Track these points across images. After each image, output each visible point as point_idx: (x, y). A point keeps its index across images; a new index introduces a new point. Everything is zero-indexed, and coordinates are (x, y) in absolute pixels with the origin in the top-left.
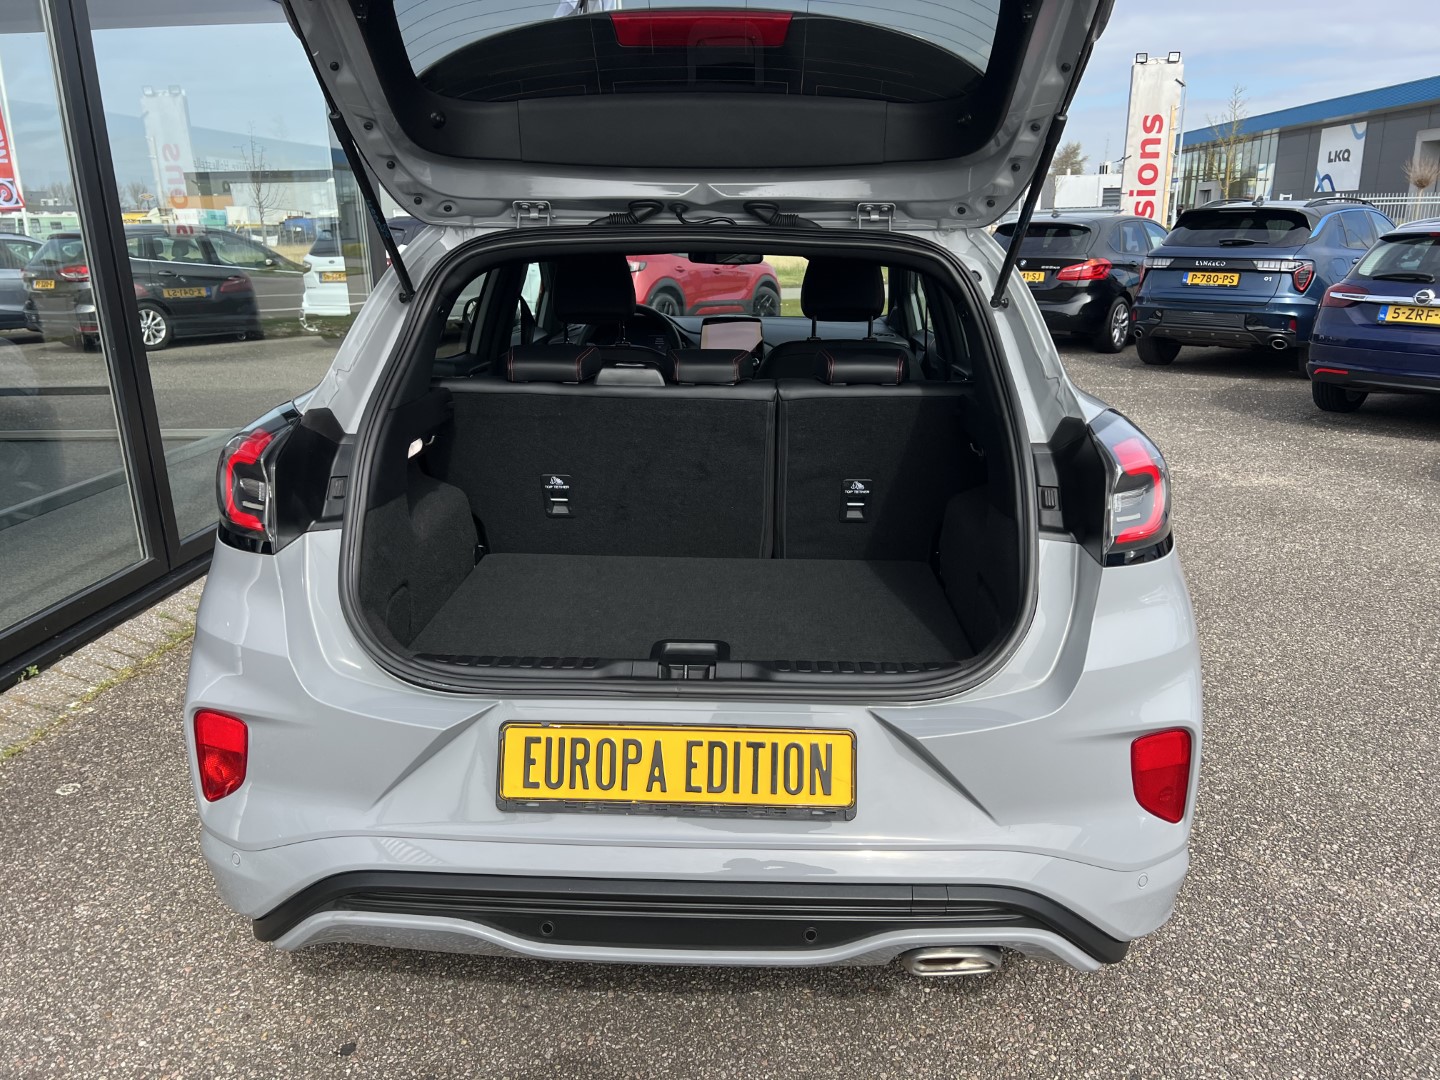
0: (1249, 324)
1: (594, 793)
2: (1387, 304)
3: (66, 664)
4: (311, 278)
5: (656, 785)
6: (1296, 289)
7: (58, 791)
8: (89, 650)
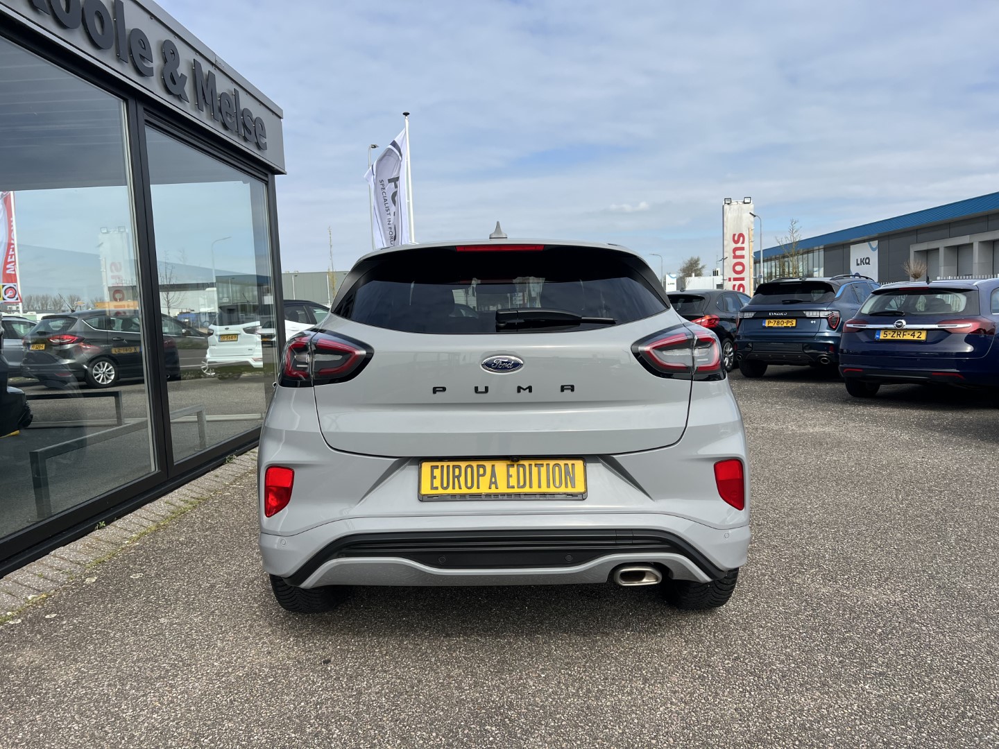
0: (806, 349)
1: (464, 491)
2: (880, 329)
3: (119, 523)
4: (213, 339)
5: (493, 486)
6: (830, 327)
7: (131, 577)
8: (129, 517)
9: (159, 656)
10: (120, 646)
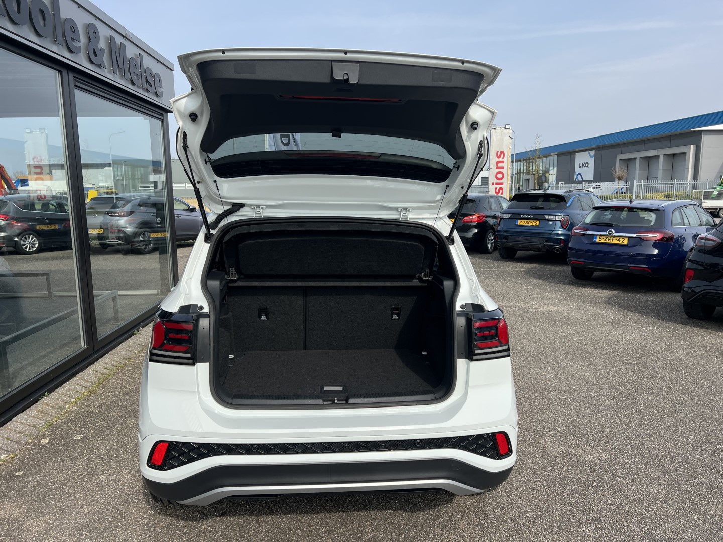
0: (545, 242)
2: (597, 235)
6: (562, 227)
7: (74, 438)
8: (68, 385)
9: (103, 509)
10: (74, 500)
